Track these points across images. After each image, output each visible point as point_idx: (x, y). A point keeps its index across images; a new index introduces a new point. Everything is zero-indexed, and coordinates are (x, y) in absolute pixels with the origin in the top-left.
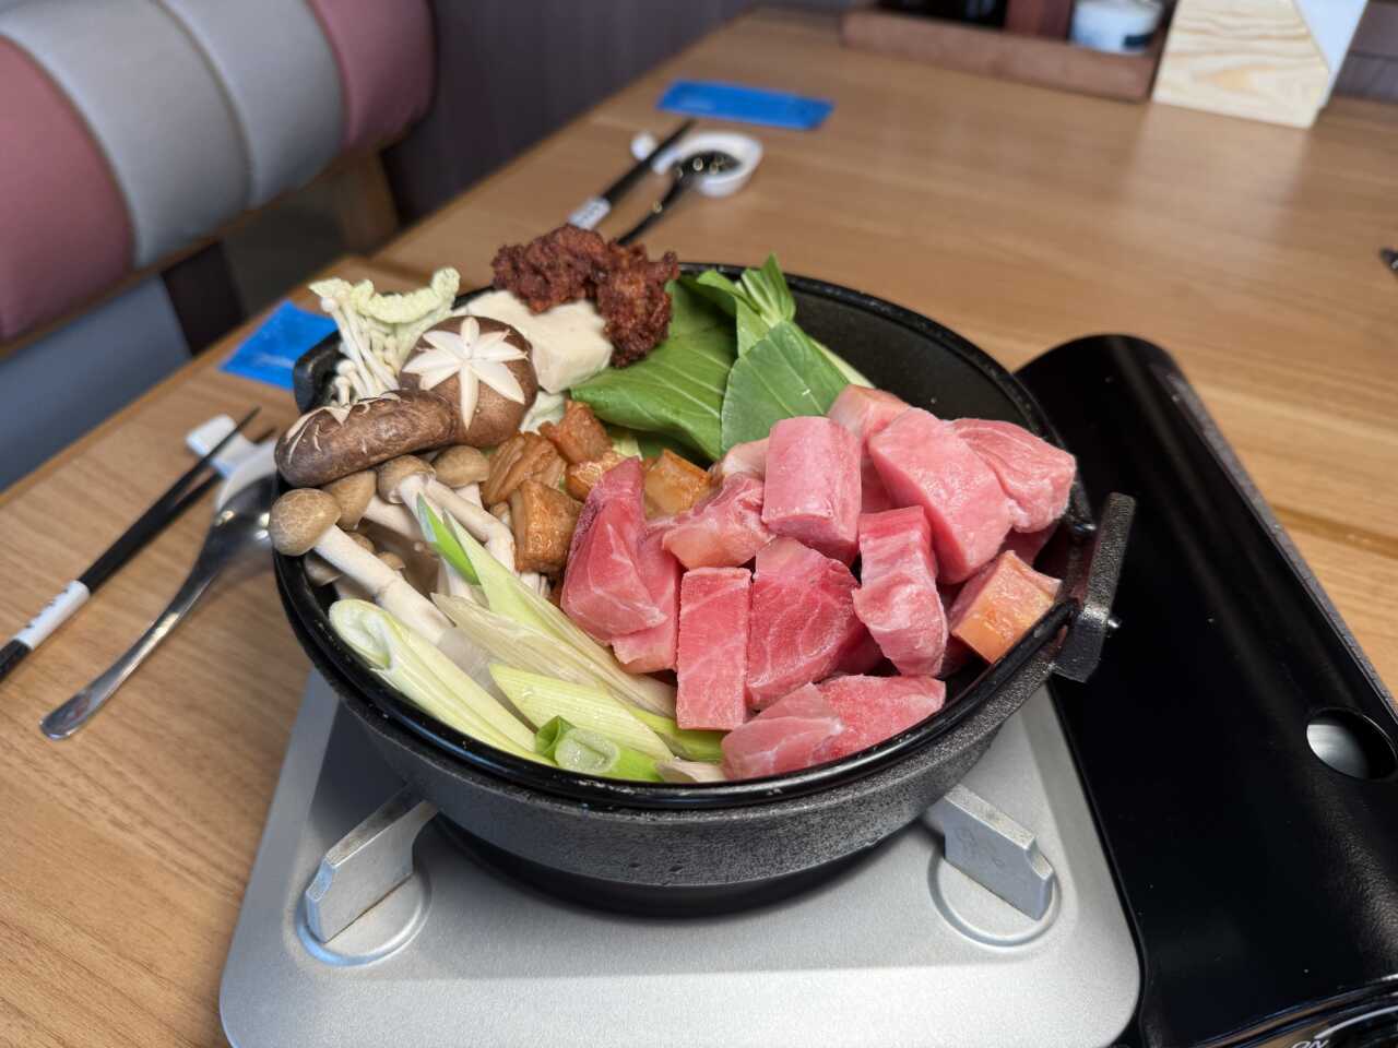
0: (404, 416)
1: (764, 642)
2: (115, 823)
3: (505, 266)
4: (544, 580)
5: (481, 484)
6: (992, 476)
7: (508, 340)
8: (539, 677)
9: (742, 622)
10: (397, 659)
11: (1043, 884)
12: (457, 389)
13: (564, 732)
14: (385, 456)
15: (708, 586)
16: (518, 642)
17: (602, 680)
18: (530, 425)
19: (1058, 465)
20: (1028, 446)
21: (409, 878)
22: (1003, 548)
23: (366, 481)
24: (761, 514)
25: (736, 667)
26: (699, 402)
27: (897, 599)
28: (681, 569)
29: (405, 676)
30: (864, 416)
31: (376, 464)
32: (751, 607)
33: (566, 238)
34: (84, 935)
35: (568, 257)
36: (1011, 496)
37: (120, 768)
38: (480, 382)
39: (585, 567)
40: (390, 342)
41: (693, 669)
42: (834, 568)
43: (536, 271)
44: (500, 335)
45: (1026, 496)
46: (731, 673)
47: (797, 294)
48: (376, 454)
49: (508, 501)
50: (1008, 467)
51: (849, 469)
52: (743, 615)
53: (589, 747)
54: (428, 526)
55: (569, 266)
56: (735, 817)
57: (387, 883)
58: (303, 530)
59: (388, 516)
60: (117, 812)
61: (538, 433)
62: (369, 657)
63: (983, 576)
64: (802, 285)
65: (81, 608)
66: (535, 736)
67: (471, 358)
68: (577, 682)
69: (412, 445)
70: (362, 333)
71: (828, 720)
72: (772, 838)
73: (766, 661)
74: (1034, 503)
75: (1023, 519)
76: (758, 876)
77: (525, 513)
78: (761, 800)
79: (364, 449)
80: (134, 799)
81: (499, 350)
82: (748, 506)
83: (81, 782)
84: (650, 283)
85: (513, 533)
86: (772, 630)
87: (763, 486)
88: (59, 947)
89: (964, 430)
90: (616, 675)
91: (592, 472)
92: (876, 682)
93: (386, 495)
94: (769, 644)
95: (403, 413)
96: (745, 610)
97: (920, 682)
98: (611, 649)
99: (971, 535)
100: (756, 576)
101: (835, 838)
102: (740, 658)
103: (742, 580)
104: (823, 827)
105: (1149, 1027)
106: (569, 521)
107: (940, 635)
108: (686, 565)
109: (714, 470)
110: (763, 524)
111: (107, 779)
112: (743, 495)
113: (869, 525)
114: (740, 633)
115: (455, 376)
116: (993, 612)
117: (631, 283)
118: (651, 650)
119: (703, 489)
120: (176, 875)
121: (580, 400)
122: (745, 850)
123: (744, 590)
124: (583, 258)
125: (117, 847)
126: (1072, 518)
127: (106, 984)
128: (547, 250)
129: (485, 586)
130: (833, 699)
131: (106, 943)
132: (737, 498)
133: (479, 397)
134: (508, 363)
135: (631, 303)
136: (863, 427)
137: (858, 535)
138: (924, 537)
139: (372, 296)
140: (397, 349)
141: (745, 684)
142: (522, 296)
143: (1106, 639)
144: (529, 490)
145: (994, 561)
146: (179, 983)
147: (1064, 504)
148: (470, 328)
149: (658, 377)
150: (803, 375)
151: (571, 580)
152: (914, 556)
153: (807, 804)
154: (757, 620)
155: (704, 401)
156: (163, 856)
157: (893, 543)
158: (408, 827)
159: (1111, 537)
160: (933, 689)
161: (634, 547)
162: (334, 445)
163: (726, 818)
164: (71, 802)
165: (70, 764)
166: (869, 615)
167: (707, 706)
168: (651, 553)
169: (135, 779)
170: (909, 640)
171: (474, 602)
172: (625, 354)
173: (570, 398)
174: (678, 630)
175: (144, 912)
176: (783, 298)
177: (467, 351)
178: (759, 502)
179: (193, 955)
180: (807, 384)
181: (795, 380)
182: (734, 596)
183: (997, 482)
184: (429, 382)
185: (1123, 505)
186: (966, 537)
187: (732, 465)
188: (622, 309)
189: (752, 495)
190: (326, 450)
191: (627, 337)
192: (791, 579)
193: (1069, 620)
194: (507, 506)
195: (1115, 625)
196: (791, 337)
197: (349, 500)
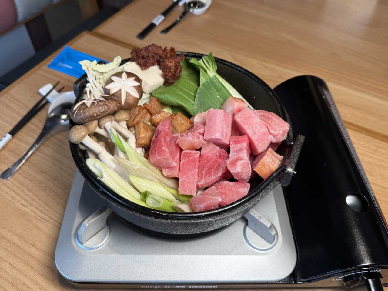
0: (106, 106)
1: (202, 172)
2: (23, 205)
3: (134, 54)
4: (144, 149)
5: (127, 121)
6: (267, 129)
7: (135, 80)
8: (142, 179)
9: (197, 166)
10: (104, 175)
11: (273, 236)
12: (120, 94)
13: (148, 195)
14: (101, 116)
15: (188, 156)
16: (137, 169)
17: (159, 179)
18: (141, 103)
19: (285, 127)
20: (277, 120)
21: (105, 227)
22: (268, 147)
23: (95, 123)
24: (203, 136)
25: (195, 179)
26: (188, 98)
27: (238, 164)
28: (181, 150)
29: (107, 180)
30: (234, 106)
31: (99, 118)
32: (200, 162)
33: (152, 49)
34: (15, 236)
35: (153, 54)
36: (271, 134)
37: (23, 189)
38: (127, 92)
39: (155, 150)
40: (101, 77)
41: (183, 178)
42: (222, 152)
43: (143, 58)
44: (133, 78)
45: (275, 135)
46: (194, 180)
47: (218, 63)
48: (99, 116)
49: (134, 126)
50: (271, 126)
51: (228, 124)
52: (197, 163)
53: (155, 199)
54: (112, 137)
55: (153, 56)
56: (192, 222)
57: (99, 228)
58: (79, 138)
59: (101, 132)
60: (23, 202)
61: (143, 106)
62: (97, 174)
63: (263, 154)
64: (220, 61)
65: (10, 141)
66: (141, 195)
67: (124, 85)
68: (152, 180)
69: (108, 113)
70: (93, 75)
71: (217, 198)
72: (202, 224)
73: (203, 177)
74: (277, 136)
75: (274, 140)
76: (198, 232)
77: (139, 131)
78: (199, 217)
79: (95, 115)
80: (28, 198)
81: (132, 82)
82: (200, 134)
83: (12, 193)
84: (176, 62)
85: (135, 136)
86: (205, 169)
87: (205, 128)
88: (9, 239)
89: (261, 114)
90: (162, 178)
91: (157, 118)
92: (231, 183)
93: (101, 127)
94: (204, 172)
95: (106, 105)
96: (198, 163)
97: (243, 184)
98: (161, 171)
99: (260, 145)
100: (201, 153)
101: (218, 224)
102: (196, 176)
103: (197, 154)
104: (215, 222)
105: (297, 273)
106: (151, 133)
107: (249, 174)
108: (183, 149)
109: (192, 119)
110: (204, 139)
111: (19, 192)
112: (199, 131)
113: (233, 140)
114: (196, 169)
115: (120, 90)
116: (264, 165)
117: (170, 62)
118: (172, 172)
119: (188, 125)
120: (40, 220)
121: (155, 97)
122: (195, 227)
123: (198, 157)
124: (157, 55)
125: (23, 212)
126: (287, 140)
127: (22, 249)
128: (146, 51)
129: (128, 154)
130: (220, 188)
131: (22, 238)
132: (197, 131)
133: (127, 97)
134: (135, 87)
135: (170, 67)
136: (233, 110)
137: (230, 143)
138: (247, 145)
139: (96, 64)
140: (103, 79)
141: (197, 183)
142: (139, 64)
143: (293, 176)
144: (140, 125)
145: (266, 150)
146: (42, 250)
147: (286, 136)
148: (124, 75)
149: (177, 90)
150: (218, 91)
151: (151, 153)
152: (244, 151)
153: (211, 219)
154: (201, 166)
155: (190, 98)
156: (36, 214)
157: (239, 146)
158: (105, 215)
159: (297, 148)
160: (246, 186)
161: (168, 143)
162: (87, 114)
163: (190, 222)
164: (10, 198)
165: (9, 187)
166: (230, 168)
167: (186, 189)
168: (174, 144)
169: (27, 192)
170: (241, 175)
171: (125, 158)
172: (167, 83)
173: (152, 96)
174: (180, 167)
175: (31, 230)
176: (214, 64)
177: (123, 83)
178: (203, 132)
179: (45, 242)
180: (219, 94)
181: (216, 93)
182: (195, 159)
183: (268, 131)
184: (113, 92)
185: (301, 138)
186: (258, 145)
187: (197, 119)
188: (167, 70)
189: (201, 131)
190: (85, 115)
191: (169, 78)
192: (210, 155)
193: (283, 171)
194: (134, 128)
195: (295, 173)
196: (215, 81)
197: (91, 128)
